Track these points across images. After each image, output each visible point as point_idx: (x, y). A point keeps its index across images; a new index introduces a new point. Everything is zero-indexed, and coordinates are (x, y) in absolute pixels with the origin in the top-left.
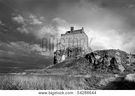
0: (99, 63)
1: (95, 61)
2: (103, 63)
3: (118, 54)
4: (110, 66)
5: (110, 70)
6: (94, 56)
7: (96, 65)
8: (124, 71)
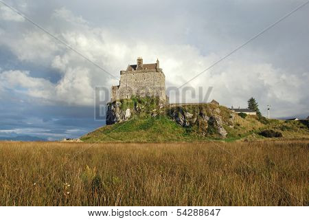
0: (191, 124)
1: (185, 122)
2: (198, 124)
3: (218, 110)
4: (208, 129)
5: (209, 135)
6: (183, 114)
7: (188, 127)
8: (227, 135)
